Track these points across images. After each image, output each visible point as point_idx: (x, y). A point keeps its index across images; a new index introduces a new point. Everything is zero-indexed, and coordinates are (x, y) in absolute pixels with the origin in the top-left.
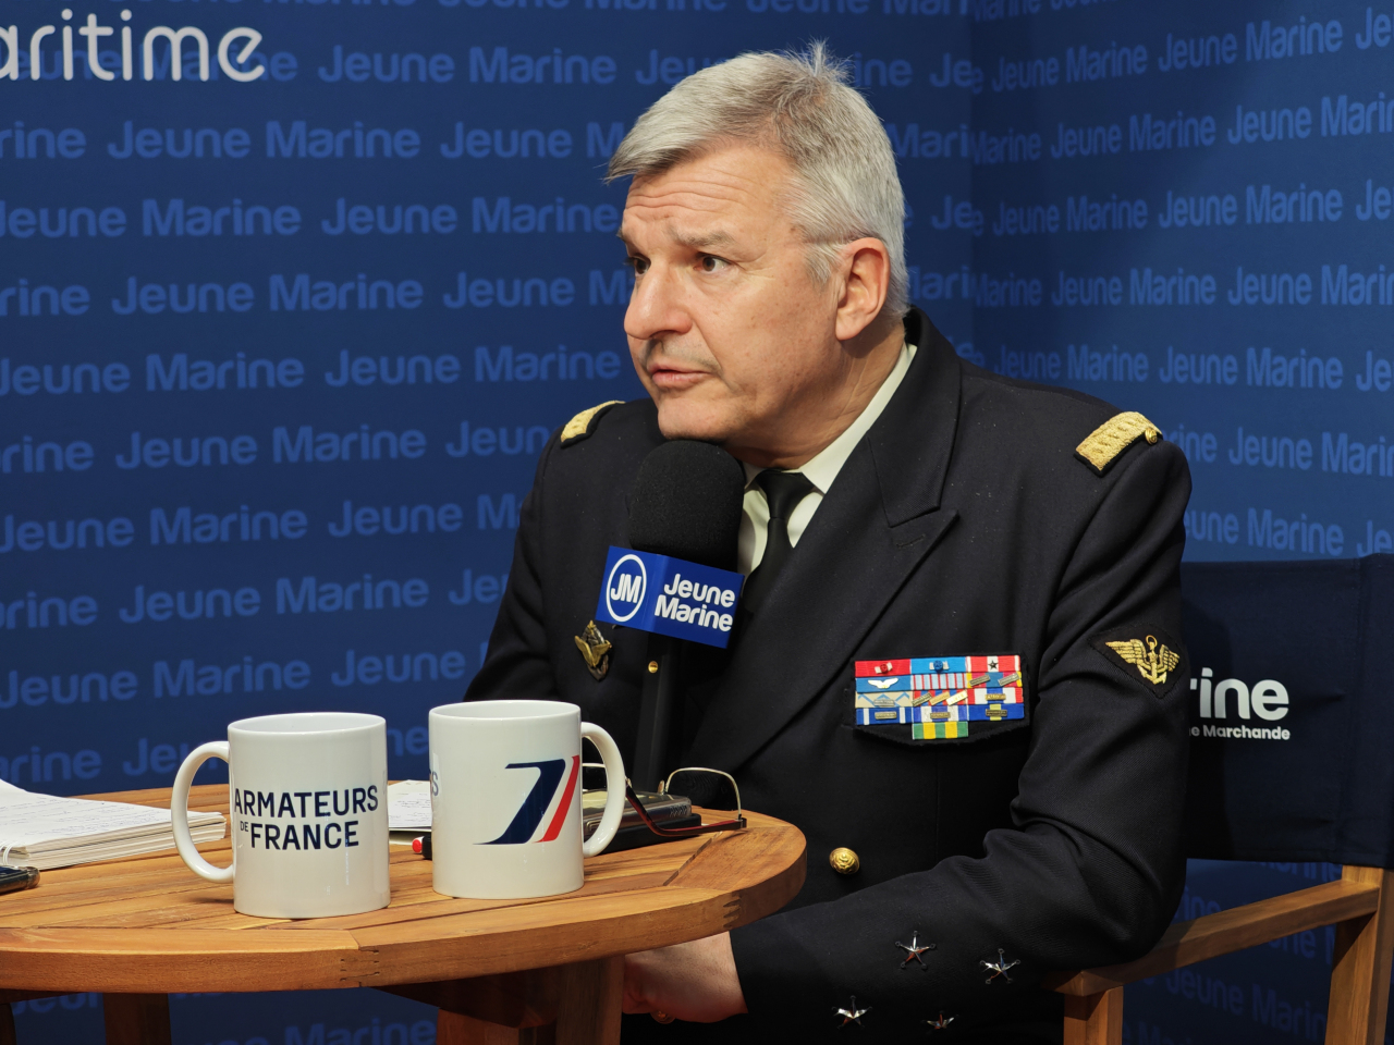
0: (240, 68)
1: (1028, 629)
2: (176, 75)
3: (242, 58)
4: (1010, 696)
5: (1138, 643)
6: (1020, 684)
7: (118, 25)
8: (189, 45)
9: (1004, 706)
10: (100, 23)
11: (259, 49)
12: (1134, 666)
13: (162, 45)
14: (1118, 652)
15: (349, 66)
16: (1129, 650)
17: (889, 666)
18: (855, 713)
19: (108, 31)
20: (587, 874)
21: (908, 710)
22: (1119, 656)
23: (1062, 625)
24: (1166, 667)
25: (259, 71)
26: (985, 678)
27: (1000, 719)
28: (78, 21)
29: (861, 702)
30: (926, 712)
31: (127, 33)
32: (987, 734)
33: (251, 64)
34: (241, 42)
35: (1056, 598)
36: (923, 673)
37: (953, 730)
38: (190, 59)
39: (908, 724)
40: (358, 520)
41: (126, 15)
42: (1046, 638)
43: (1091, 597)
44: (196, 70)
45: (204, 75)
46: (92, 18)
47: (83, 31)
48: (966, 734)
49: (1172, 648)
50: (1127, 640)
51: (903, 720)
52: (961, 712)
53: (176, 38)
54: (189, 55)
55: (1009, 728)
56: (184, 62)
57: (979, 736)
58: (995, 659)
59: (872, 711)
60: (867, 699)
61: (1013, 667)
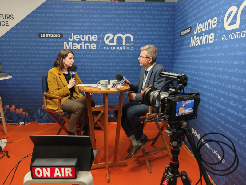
15: (137, 49)
28: (124, 47)
33: (132, 49)
38: (129, 49)
41: (126, 46)
53: (129, 47)
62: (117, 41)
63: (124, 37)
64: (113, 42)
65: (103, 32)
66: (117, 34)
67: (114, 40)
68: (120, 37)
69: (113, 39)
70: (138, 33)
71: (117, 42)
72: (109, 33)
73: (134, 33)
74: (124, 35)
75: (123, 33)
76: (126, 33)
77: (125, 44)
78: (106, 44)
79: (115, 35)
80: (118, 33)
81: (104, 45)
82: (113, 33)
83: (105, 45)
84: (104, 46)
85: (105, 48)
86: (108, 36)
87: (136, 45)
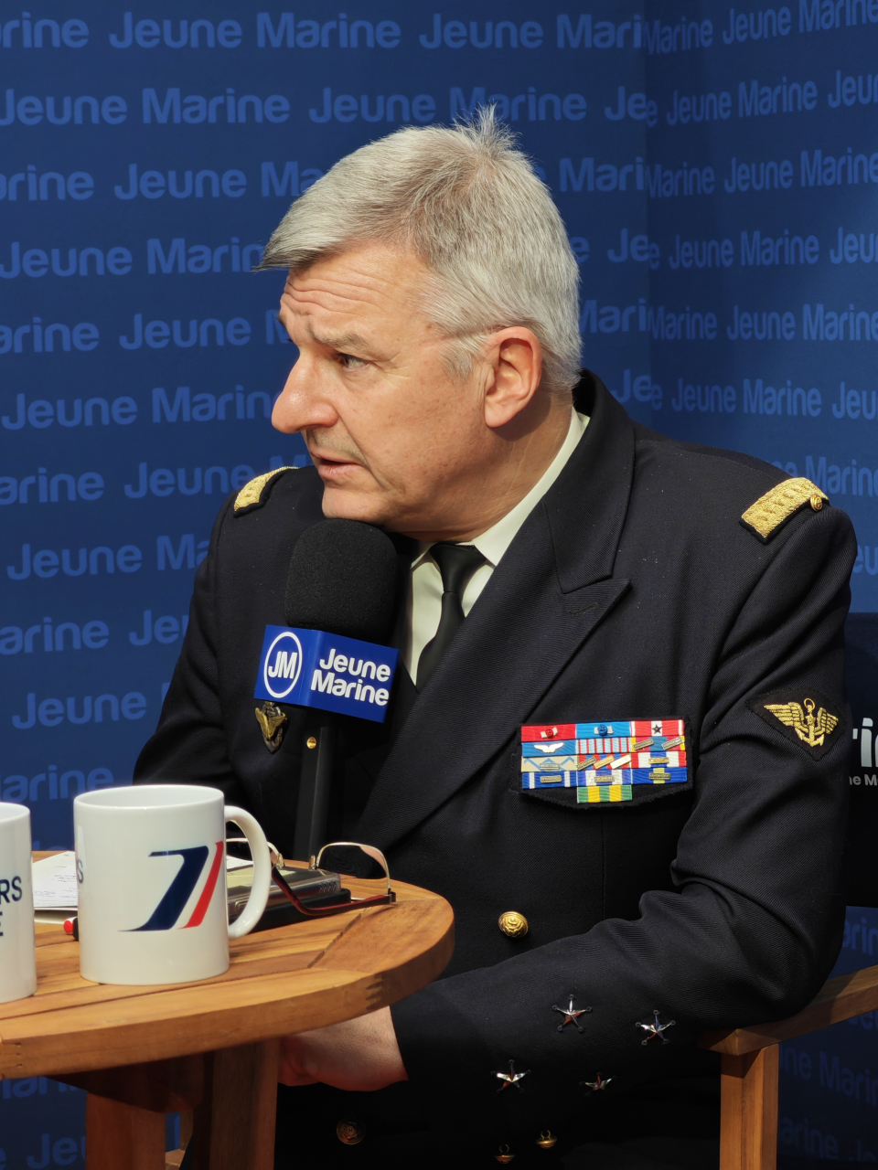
1: (691, 694)
4: (674, 760)
5: (797, 706)
6: (683, 747)
9: (668, 770)
12: (792, 728)
14: (776, 715)
16: (787, 713)
17: (555, 731)
18: (520, 776)
20: (233, 955)
21: (572, 773)
22: (777, 719)
23: (723, 689)
24: (823, 729)
26: (648, 742)
27: (663, 782)
29: (527, 766)
30: (591, 777)
32: (651, 797)
35: (718, 661)
36: (588, 738)
37: (618, 793)
39: (573, 788)
42: (708, 702)
43: (753, 661)
48: (629, 797)
49: (830, 710)
50: (785, 703)
51: (567, 784)
52: (625, 776)
55: (673, 790)
57: (642, 800)
58: (659, 724)
59: (538, 775)
60: (533, 763)
61: (677, 731)
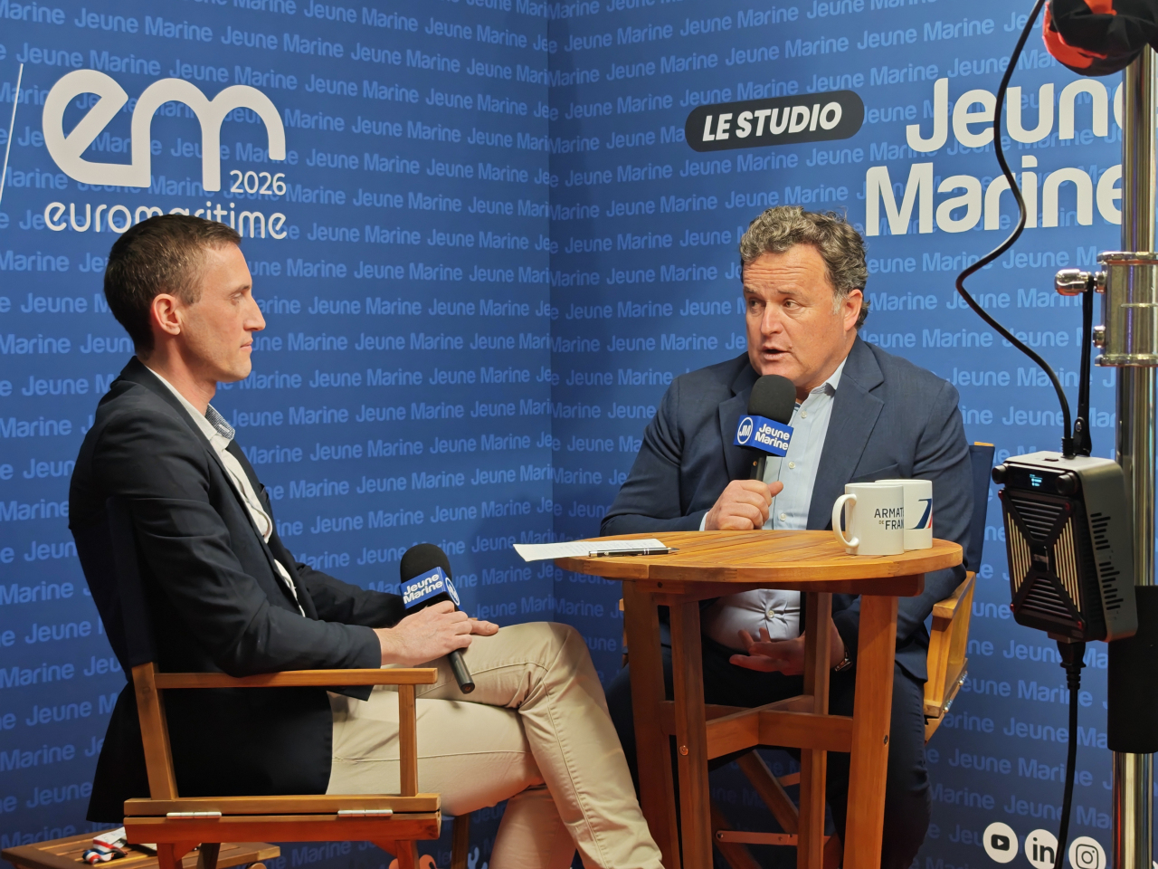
0: (277, 232)
2: (252, 236)
3: (278, 228)
7: (229, 210)
8: (257, 220)
10: (222, 209)
11: (284, 223)
13: (246, 219)
15: (319, 233)
19: (225, 213)
25: (284, 234)
28: (213, 208)
31: (232, 213)
33: (282, 230)
34: (277, 220)
38: (257, 229)
40: (322, 453)
41: (232, 205)
44: (260, 233)
45: (263, 236)
46: (219, 206)
47: (215, 212)
53: (252, 216)
54: (257, 226)
56: (255, 229)
62: (153, 146)
63: (211, 114)
64: (125, 158)
65: (32, 54)
66: (151, 79)
67: (127, 134)
68: (184, 108)
69: (121, 124)
70: (317, 85)
71: (155, 160)
72: (86, 66)
73: (289, 82)
74: (210, 91)
75: (205, 73)
76: (231, 83)
77: (226, 180)
78: (56, 170)
79: (134, 87)
80: (164, 74)
81: (40, 183)
82: (121, 65)
83: (55, 183)
84: (38, 200)
85: (55, 216)
86: (80, 97)
87: (310, 196)
